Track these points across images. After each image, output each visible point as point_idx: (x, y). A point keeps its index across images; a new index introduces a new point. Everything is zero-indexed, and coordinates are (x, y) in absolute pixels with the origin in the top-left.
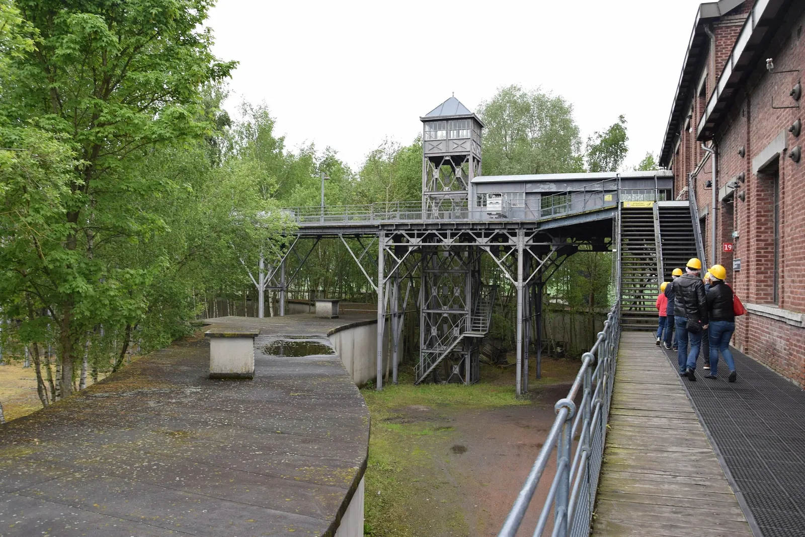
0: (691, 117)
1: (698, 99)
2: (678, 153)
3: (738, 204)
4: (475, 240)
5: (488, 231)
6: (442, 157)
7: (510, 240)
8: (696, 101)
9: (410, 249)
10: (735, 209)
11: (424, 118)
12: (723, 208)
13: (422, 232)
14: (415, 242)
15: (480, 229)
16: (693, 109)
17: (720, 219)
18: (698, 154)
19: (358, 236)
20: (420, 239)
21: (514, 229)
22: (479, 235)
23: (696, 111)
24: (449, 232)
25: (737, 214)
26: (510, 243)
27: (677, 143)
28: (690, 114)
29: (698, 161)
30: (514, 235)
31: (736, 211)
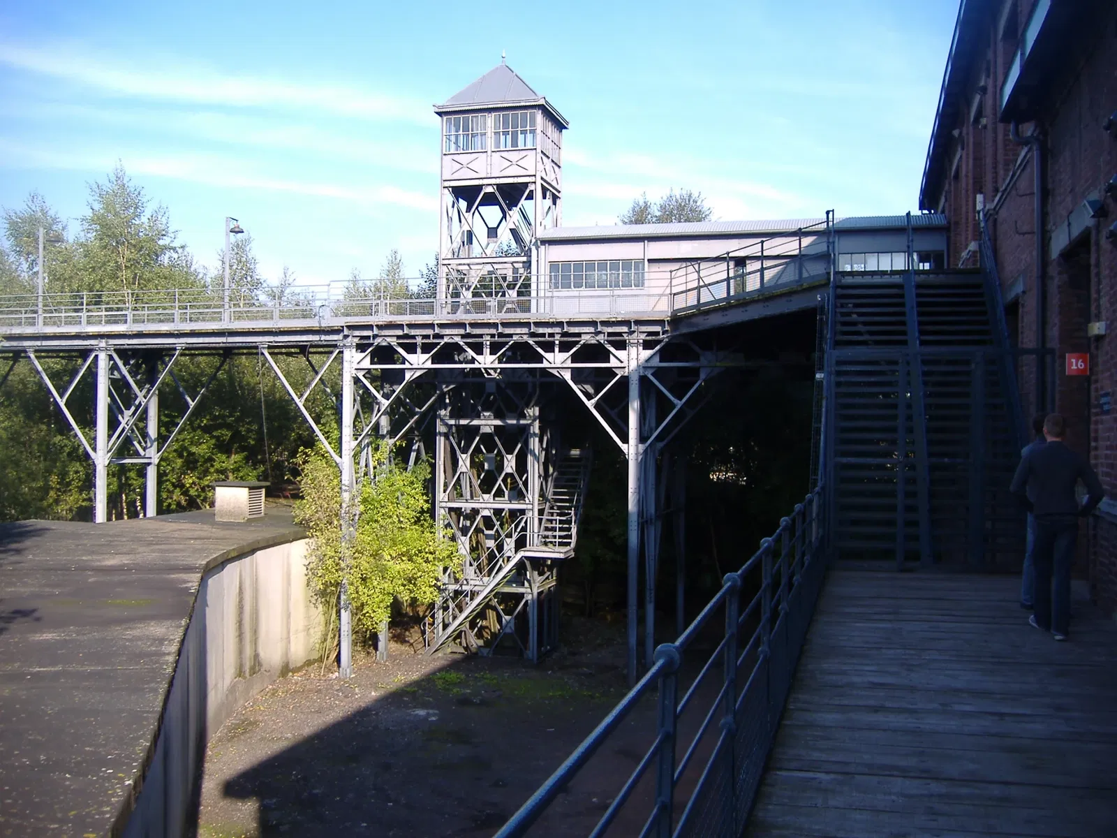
0: (984, 90)
1: (1000, 45)
2: (957, 176)
3: (1101, 259)
4: (540, 359)
5: (565, 339)
6: (479, 188)
7: (612, 357)
8: (995, 52)
9: (408, 376)
10: (1093, 271)
11: (443, 107)
12: (1060, 273)
13: (431, 340)
14: (419, 362)
15: (552, 335)
16: (988, 70)
17: (1054, 300)
18: (1000, 166)
19: (303, 349)
20: (427, 356)
21: (620, 334)
22: (549, 347)
23: (995, 73)
24: (487, 340)
25: (1099, 282)
26: (613, 363)
27: (954, 155)
28: (982, 83)
29: (1000, 180)
30: (621, 345)
31: (1098, 274)
